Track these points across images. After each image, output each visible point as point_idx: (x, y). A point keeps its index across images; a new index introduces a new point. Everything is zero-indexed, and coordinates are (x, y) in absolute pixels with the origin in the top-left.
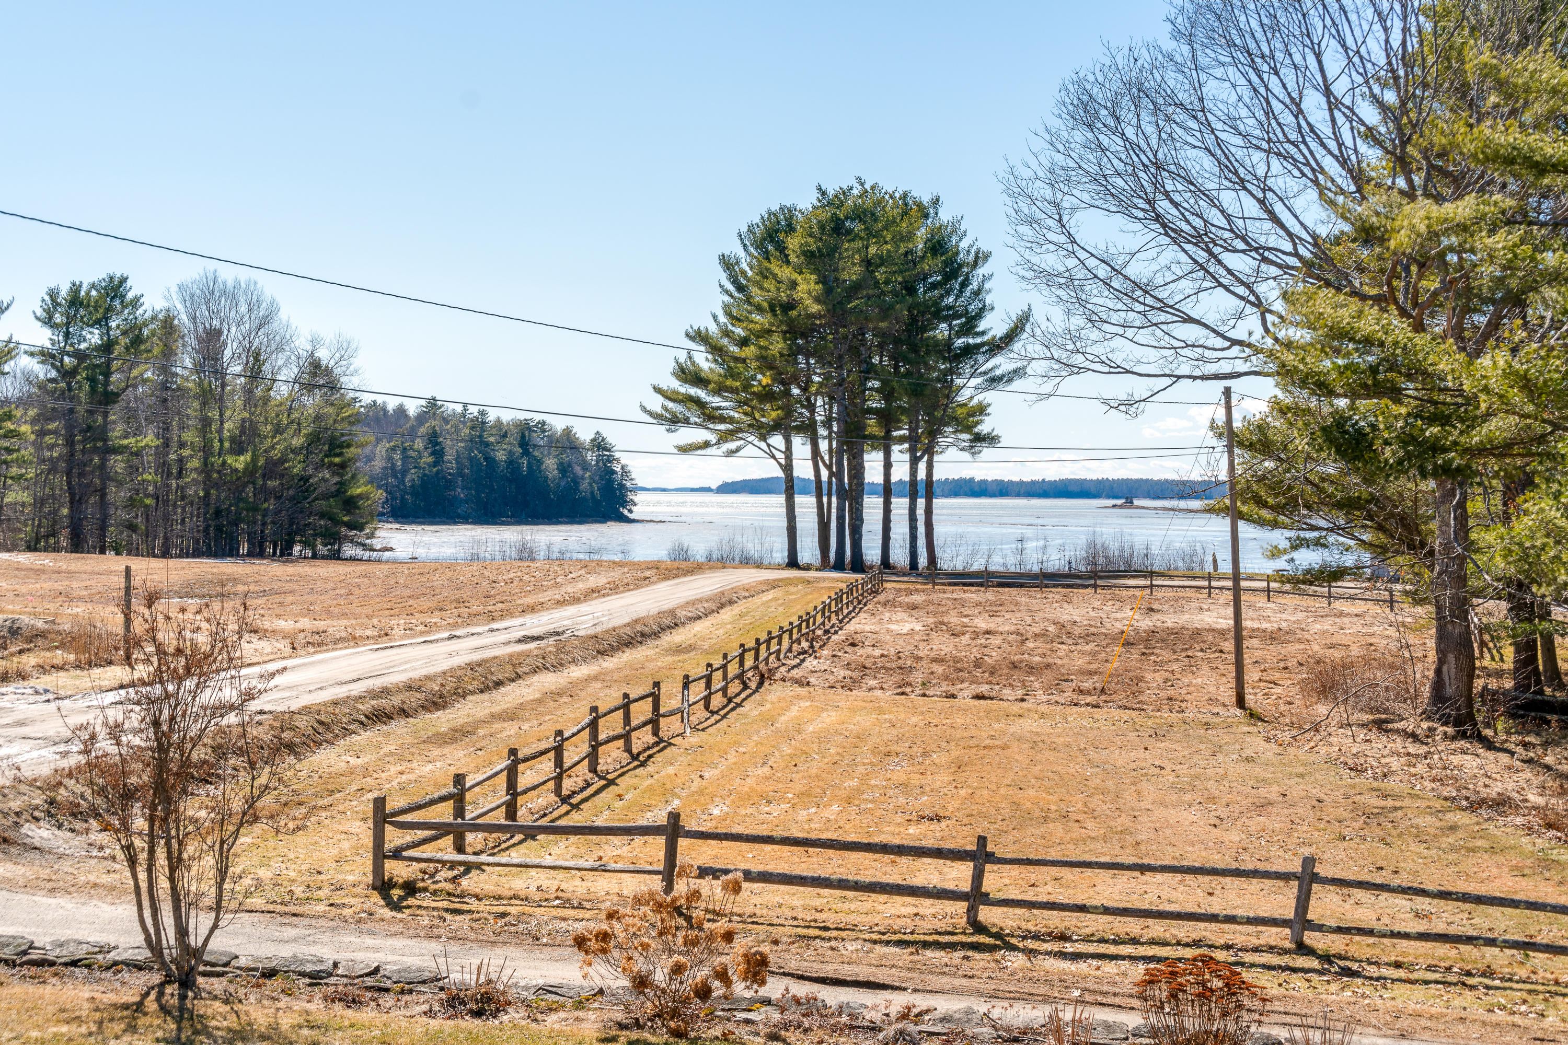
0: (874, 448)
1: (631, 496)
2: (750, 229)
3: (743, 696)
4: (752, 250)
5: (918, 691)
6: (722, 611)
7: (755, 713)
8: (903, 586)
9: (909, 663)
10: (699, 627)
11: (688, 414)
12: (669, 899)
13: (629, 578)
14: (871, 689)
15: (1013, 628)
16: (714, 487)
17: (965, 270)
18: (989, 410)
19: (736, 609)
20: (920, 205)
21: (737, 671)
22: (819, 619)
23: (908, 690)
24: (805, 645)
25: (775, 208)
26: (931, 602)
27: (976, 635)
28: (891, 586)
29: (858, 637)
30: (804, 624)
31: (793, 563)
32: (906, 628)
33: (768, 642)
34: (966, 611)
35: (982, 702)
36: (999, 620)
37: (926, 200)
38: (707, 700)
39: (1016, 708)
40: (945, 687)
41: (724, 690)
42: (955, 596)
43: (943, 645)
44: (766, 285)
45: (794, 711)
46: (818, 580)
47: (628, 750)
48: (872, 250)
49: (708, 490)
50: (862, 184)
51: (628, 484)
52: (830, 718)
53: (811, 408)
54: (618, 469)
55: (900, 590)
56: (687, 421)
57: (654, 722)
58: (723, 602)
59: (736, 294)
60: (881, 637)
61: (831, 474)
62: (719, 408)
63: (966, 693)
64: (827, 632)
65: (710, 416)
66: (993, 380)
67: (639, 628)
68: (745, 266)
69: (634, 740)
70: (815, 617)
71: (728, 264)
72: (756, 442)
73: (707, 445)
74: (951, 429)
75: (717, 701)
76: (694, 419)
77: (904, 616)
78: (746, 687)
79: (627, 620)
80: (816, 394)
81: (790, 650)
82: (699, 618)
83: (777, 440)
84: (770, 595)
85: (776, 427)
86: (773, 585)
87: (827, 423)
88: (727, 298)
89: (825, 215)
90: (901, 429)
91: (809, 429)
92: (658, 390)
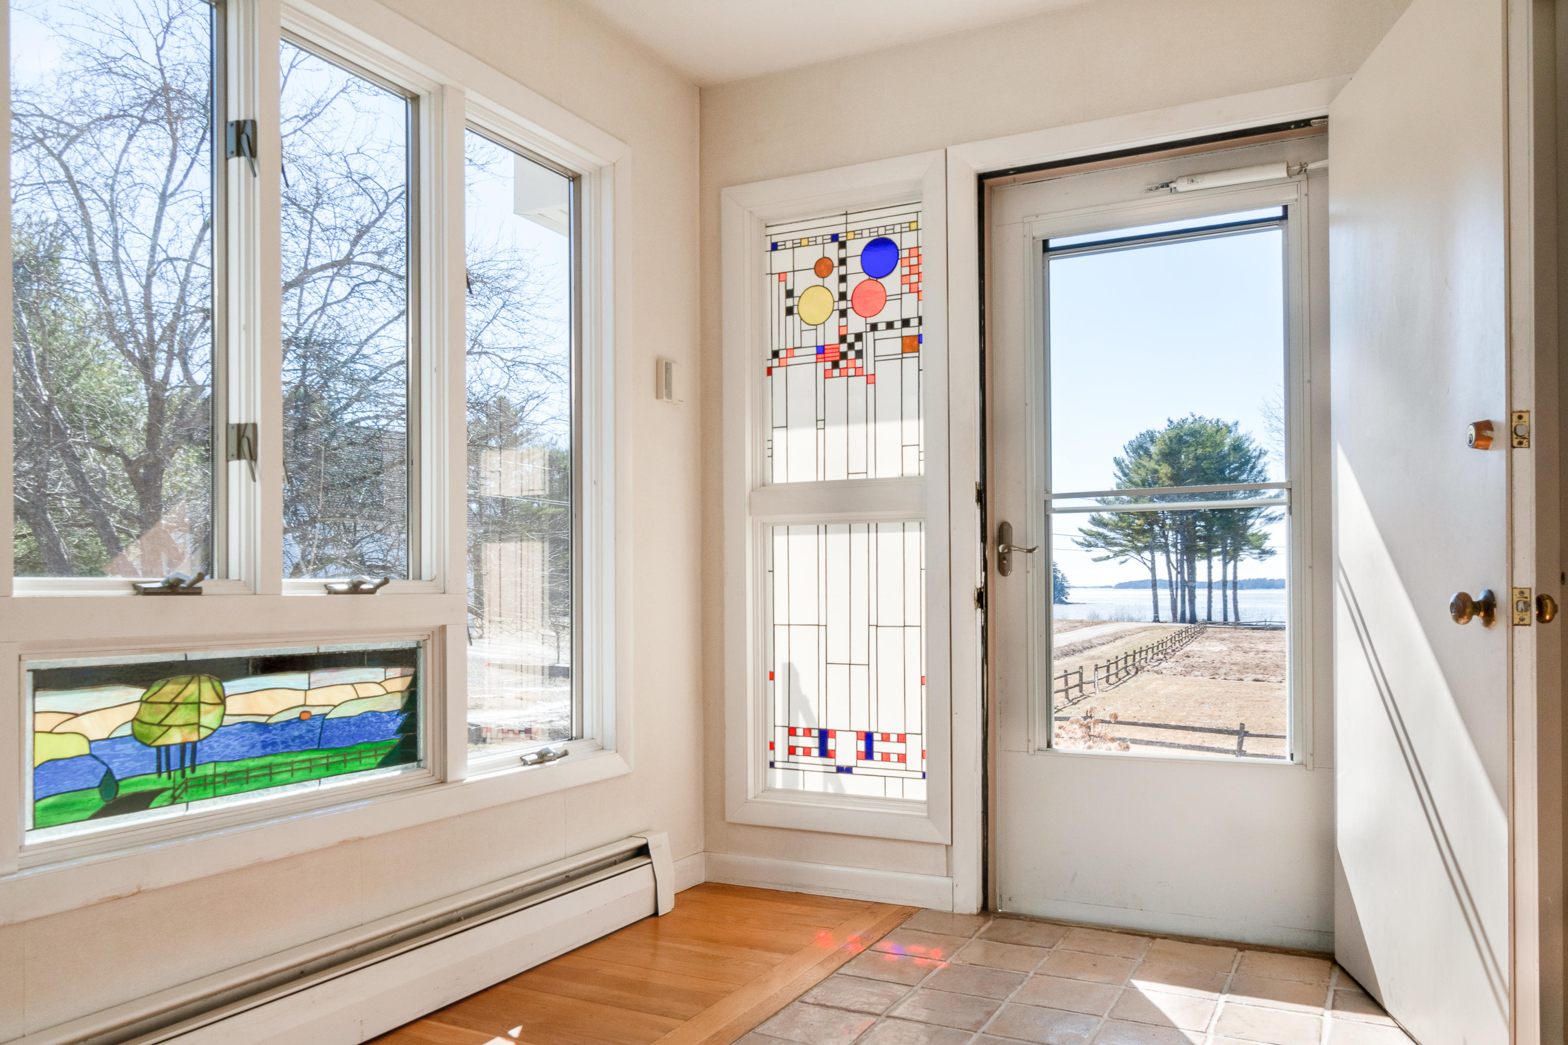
0: (1202, 558)
1: (1067, 590)
2: (1130, 444)
3: (1127, 678)
4: (1131, 454)
5: (1223, 677)
6: (1116, 641)
7: (1133, 686)
8: (1219, 629)
9: (1218, 665)
10: (1103, 648)
11: (1097, 542)
12: (1085, 722)
13: (1067, 626)
14: (1196, 676)
15: (1279, 649)
16: (1113, 585)
17: (1253, 460)
18: (1270, 537)
19: (1124, 641)
20: (1226, 426)
21: (1124, 666)
22: (1169, 644)
23: (1217, 676)
24: (1161, 656)
25: (1144, 431)
26: (1233, 637)
27: (1258, 652)
28: (1210, 630)
29: (1191, 653)
30: (1160, 645)
31: (1156, 620)
32: (1218, 649)
33: (1141, 652)
34: (1252, 641)
35: (1258, 683)
36: (1272, 645)
37: (1230, 423)
38: (1107, 678)
39: (1277, 685)
40: (1238, 676)
41: (1117, 674)
42: (1247, 634)
43: (1238, 657)
44: (1139, 472)
45: (1154, 685)
46: (1170, 627)
47: (1067, 697)
48: (1199, 451)
49: (1111, 587)
50: (1193, 416)
51: (1066, 585)
52: (1173, 688)
53: (1166, 537)
54: (1059, 575)
55: (1215, 632)
56: (1096, 546)
57: (1080, 685)
58: (1116, 637)
59: (1123, 478)
60: (1204, 653)
61: (1178, 573)
62: (1114, 538)
63: (1249, 679)
64: (1173, 651)
65: (1109, 543)
66: (1271, 519)
67: (1072, 648)
68: (1127, 462)
69: (1070, 694)
70: (1166, 642)
71: (1118, 463)
72: (1136, 556)
73: (1108, 558)
74: (1246, 548)
75: (1113, 679)
76: (1100, 544)
77: (1218, 643)
78: (1128, 674)
79: (1066, 643)
80: (1168, 530)
81: (1152, 658)
82: (1104, 644)
83: (1147, 555)
84: (1143, 634)
85: (1146, 548)
86: (1145, 629)
87: (1175, 545)
88: (1118, 480)
89: (1172, 434)
90: (1216, 547)
91: (1165, 548)
92: (1081, 530)
